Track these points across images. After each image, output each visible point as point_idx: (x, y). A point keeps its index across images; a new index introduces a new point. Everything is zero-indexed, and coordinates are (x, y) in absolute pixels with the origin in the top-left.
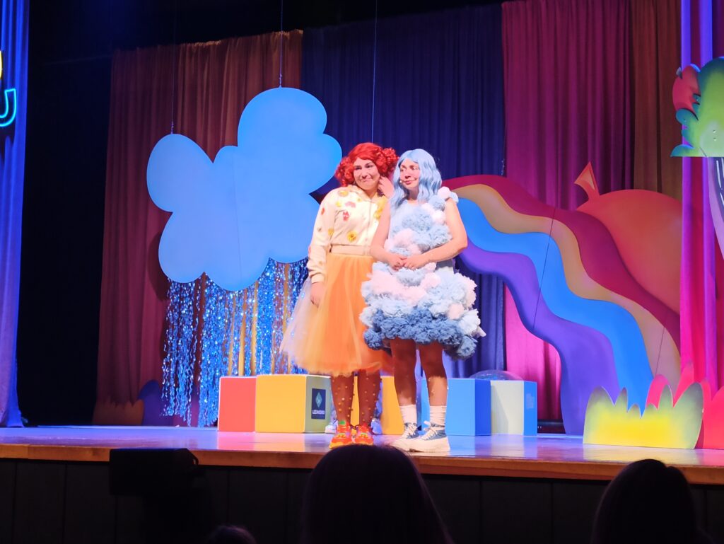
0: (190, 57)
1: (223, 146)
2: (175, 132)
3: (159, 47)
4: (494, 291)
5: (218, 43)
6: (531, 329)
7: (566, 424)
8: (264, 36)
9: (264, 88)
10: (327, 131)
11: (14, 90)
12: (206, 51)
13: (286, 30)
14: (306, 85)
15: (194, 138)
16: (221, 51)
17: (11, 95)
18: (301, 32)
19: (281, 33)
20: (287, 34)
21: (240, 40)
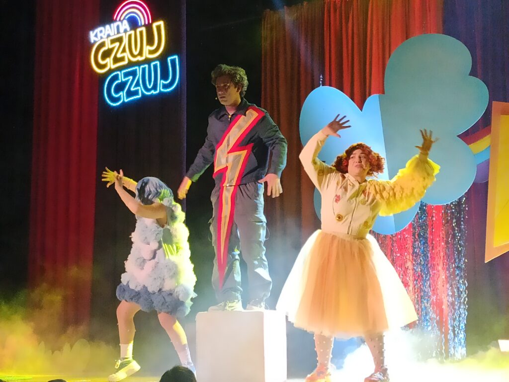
0: (335, 11)
1: (370, 95)
2: (324, 84)
10: (473, 73)
11: (176, 57)
15: (341, 88)
17: (173, 62)
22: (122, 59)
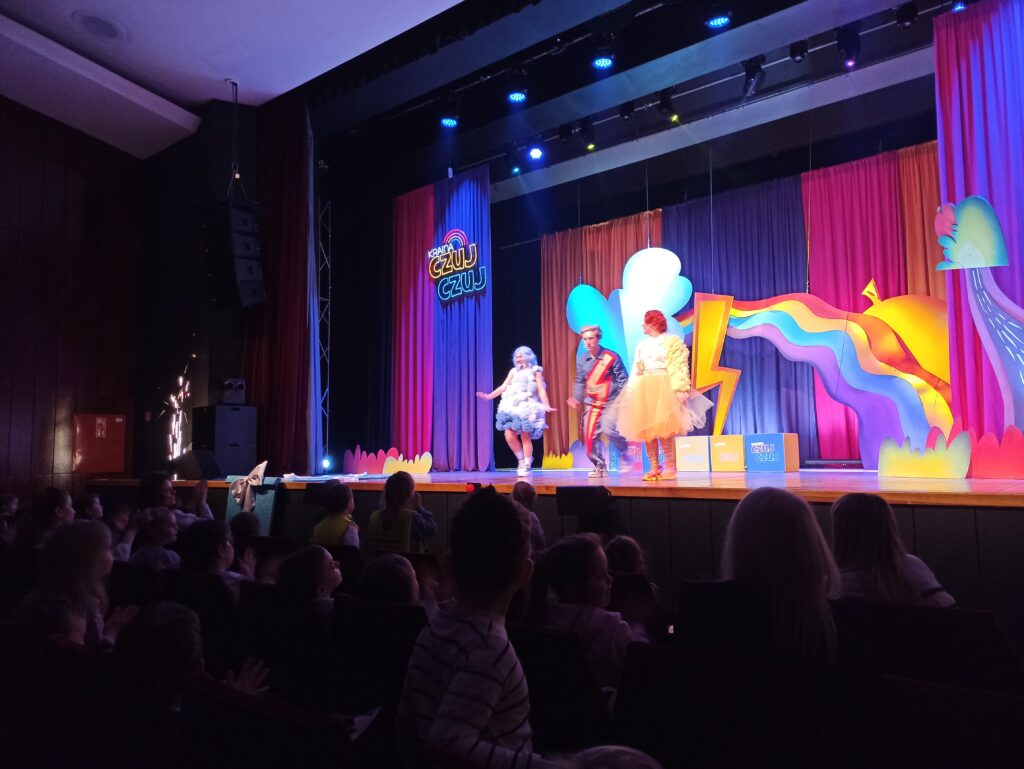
0: (590, 235)
1: (614, 290)
2: (582, 283)
3: (570, 230)
4: (805, 372)
5: (606, 223)
6: (834, 397)
7: (863, 461)
8: (636, 216)
9: (638, 249)
11: (484, 267)
12: (599, 230)
13: (650, 210)
14: (666, 244)
15: (594, 286)
16: (610, 227)
17: (483, 271)
18: (661, 210)
19: (648, 212)
20: (652, 213)
21: (621, 220)
22: (450, 269)
